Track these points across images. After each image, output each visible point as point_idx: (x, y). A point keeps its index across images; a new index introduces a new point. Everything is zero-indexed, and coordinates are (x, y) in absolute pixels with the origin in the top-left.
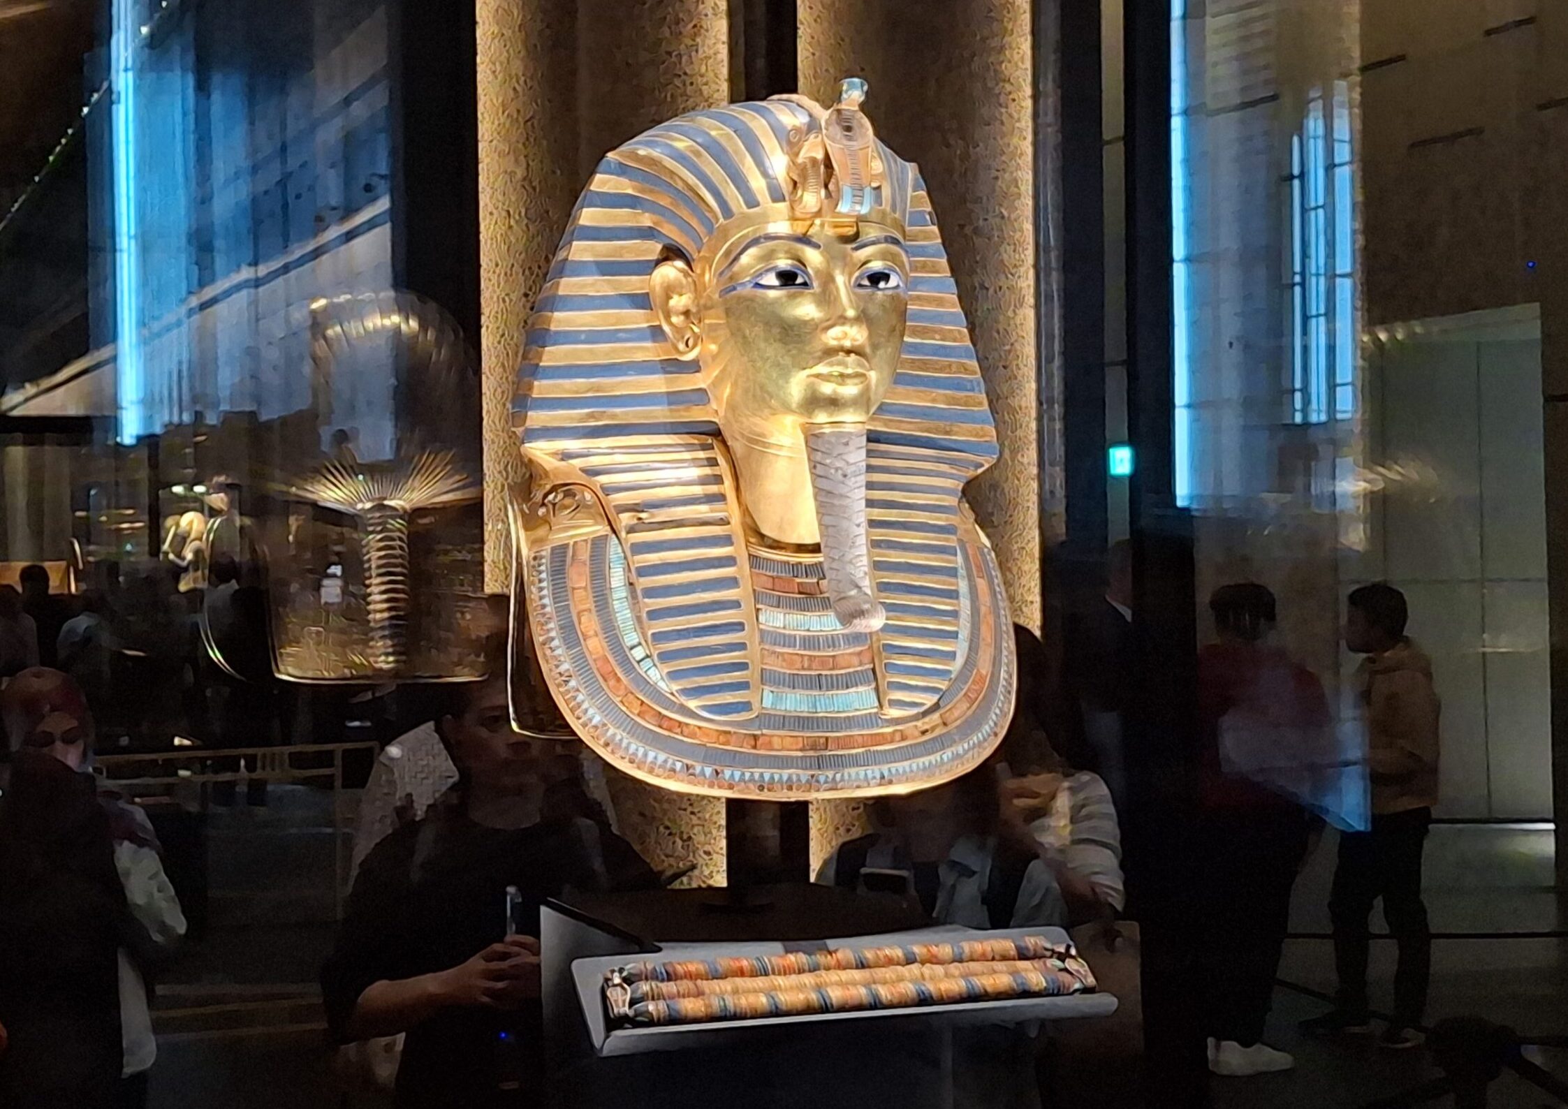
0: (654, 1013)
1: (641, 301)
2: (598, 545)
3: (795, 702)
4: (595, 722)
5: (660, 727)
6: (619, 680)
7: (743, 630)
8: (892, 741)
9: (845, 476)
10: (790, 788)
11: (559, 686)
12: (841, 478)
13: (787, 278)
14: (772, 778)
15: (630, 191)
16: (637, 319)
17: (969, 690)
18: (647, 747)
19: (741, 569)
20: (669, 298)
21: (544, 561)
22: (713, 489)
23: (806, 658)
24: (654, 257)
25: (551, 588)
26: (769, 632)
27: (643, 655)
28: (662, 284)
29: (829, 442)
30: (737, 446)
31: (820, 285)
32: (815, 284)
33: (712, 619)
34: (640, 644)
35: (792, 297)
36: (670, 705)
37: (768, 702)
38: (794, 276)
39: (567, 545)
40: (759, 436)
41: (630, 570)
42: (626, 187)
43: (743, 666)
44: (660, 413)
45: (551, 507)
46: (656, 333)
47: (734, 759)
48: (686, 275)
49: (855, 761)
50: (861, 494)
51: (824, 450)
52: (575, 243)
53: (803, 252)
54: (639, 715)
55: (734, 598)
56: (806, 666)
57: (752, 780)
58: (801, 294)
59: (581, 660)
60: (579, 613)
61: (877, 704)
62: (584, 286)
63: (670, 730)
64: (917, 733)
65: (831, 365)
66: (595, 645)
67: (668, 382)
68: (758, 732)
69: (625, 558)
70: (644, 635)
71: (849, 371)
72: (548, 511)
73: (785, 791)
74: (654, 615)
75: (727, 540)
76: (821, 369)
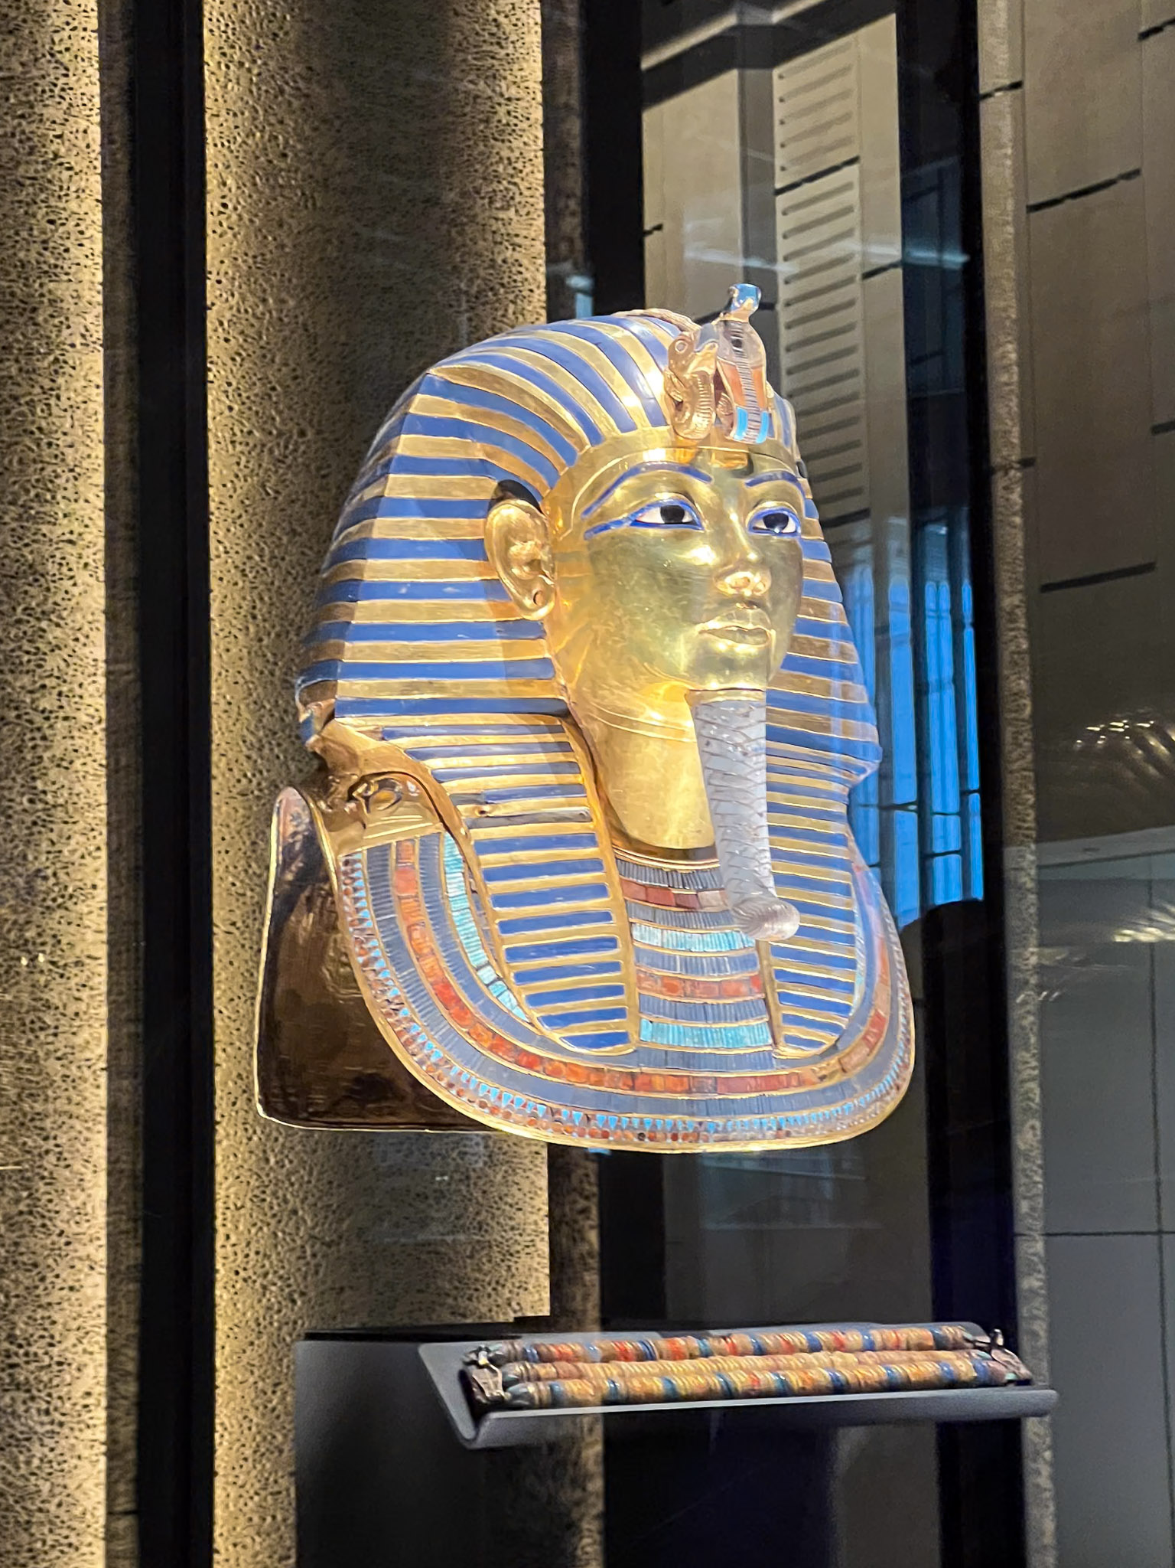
0: (536, 1397)
1: (474, 549)
2: (428, 845)
3: (676, 1035)
4: (433, 1059)
5: (517, 1063)
6: (463, 1007)
7: (615, 947)
8: (788, 1086)
9: (745, 754)
10: (675, 1138)
11: (388, 1015)
12: (741, 757)
13: (673, 515)
14: (655, 1126)
15: (458, 416)
16: (465, 571)
17: (868, 1033)
18: (502, 1088)
19: (608, 873)
20: (509, 544)
21: (358, 865)
22: (569, 778)
23: (688, 984)
24: (487, 496)
25: (371, 898)
26: (644, 951)
27: (494, 976)
28: (499, 528)
29: (726, 713)
30: (595, 729)
31: (710, 526)
32: (705, 524)
33: (578, 932)
34: (488, 964)
35: (679, 538)
36: (528, 1037)
37: (646, 1033)
38: (682, 513)
39: (390, 845)
40: (625, 713)
41: (472, 876)
42: (455, 410)
43: (617, 990)
44: (496, 687)
45: (363, 801)
46: (493, 589)
47: (607, 1103)
48: (533, 516)
49: (747, 1108)
50: (761, 776)
51: (719, 721)
52: (391, 476)
53: (691, 486)
54: (491, 1049)
55: (603, 910)
56: (688, 992)
57: (630, 1127)
58: (689, 535)
59: (414, 987)
60: (409, 928)
61: (770, 1041)
62: (402, 529)
63: (529, 1066)
64: (815, 1080)
65: (730, 617)
66: (432, 964)
67: (507, 649)
68: (636, 1070)
69: (465, 861)
70: (493, 952)
71: (750, 626)
72: (359, 806)
73: (669, 1141)
74: (507, 927)
75: (591, 840)
76: (715, 624)
